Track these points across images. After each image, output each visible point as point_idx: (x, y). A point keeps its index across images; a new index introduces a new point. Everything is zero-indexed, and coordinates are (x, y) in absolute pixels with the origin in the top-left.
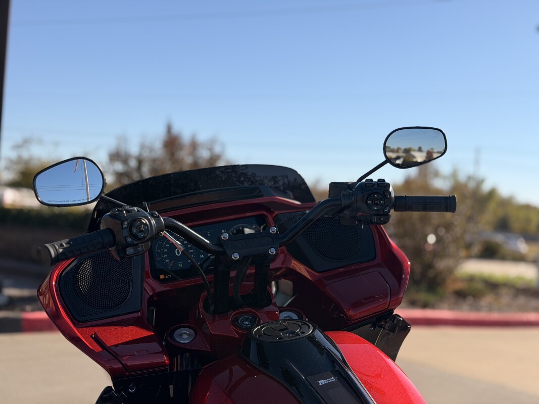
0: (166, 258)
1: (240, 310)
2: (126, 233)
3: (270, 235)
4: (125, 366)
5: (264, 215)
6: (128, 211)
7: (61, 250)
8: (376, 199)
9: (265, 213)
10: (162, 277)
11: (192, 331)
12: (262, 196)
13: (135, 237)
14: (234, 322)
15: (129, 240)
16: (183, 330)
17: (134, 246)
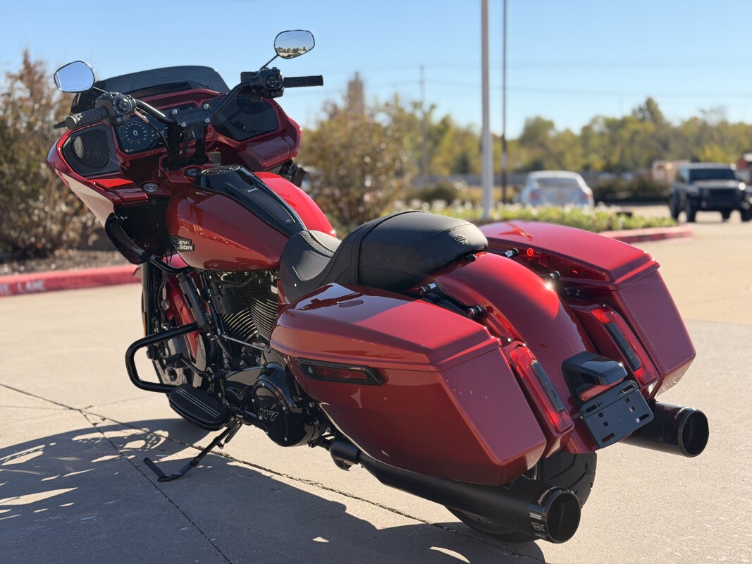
0: (128, 138)
1: (189, 166)
2: (115, 108)
3: (204, 110)
4: (121, 198)
5: (194, 103)
6: (113, 95)
7: (79, 119)
8: (272, 80)
9: (195, 102)
10: (127, 151)
11: (156, 186)
12: (191, 88)
13: (121, 110)
14: (186, 174)
15: (118, 112)
16: (150, 185)
17: (121, 116)
